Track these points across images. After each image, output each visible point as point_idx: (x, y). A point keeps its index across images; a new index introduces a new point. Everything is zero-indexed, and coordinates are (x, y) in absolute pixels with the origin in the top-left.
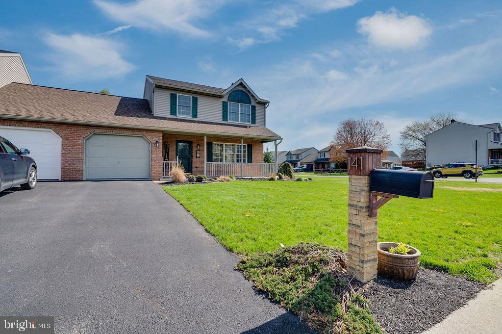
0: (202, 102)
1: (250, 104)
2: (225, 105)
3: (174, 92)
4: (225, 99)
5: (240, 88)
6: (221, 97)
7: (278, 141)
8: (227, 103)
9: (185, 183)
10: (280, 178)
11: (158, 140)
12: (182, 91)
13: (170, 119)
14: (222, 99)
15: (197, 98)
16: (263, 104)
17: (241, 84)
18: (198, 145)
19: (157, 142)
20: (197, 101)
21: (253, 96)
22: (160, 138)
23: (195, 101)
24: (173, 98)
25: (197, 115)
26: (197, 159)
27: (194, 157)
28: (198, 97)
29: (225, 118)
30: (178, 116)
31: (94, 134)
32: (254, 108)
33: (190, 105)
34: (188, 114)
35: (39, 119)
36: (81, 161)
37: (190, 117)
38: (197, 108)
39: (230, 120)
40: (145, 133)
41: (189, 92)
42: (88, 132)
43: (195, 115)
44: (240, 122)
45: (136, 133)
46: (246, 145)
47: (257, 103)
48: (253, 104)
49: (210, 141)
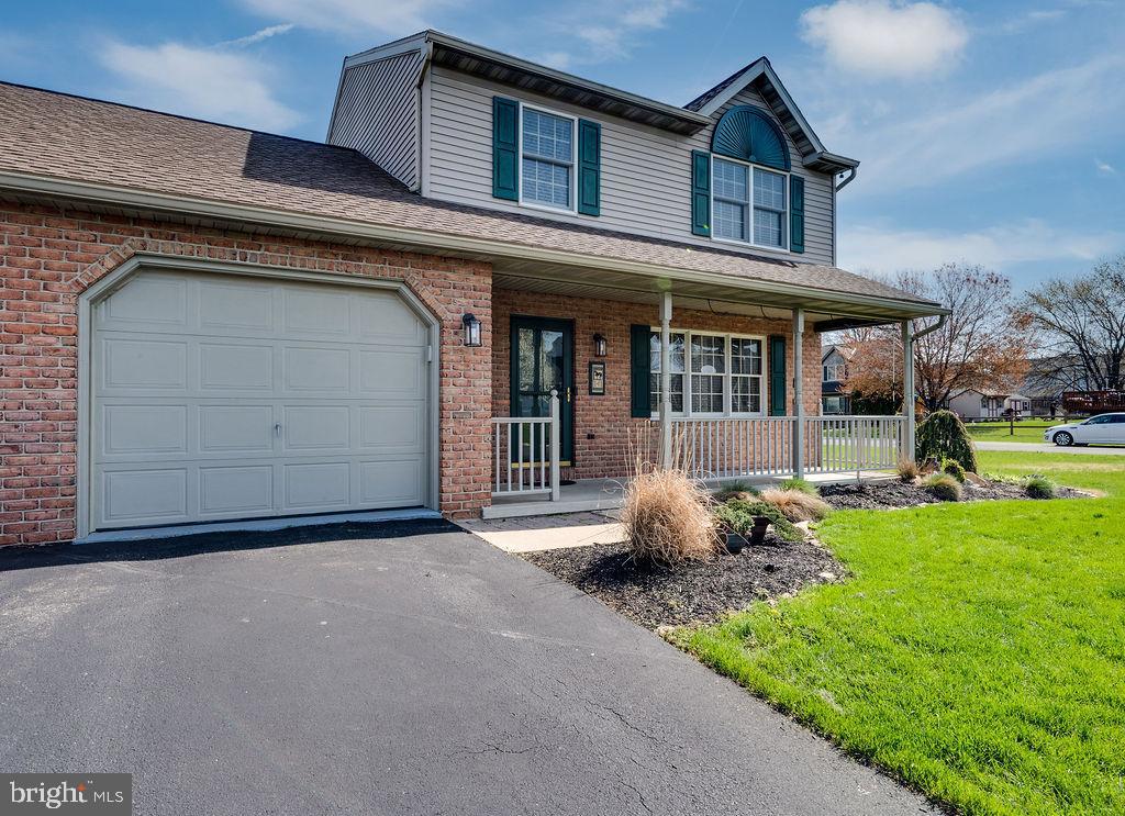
0: (616, 150)
1: (787, 168)
2: (699, 169)
3: (506, 95)
4: (701, 143)
6: (689, 129)
8: (706, 158)
11: (474, 311)
12: (539, 85)
14: (689, 141)
15: (597, 128)
16: (829, 168)
17: (757, 85)
18: (597, 338)
19: (468, 320)
20: (598, 143)
21: (799, 136)
23: (591, 141)
24: (504, 118)
25: (597, 206)
26: (594, 401)
27: (582, 392)
28: (601, 122)
29: (700, 222)
30: (526, 205)
31: (143, 268)
32: (798, 186)
33: (570, 157)
34: (561, 199)
37: (571, 214)
38: (597, 172)
39: (718, 230)
40: (413, 274)
42: (107, 253)
43: (590, 205)
44: (752, 244)
45: (368, 268)
46: (763, 338)
47: (807, 167)
48: (797, 171)
49: (640, 321)
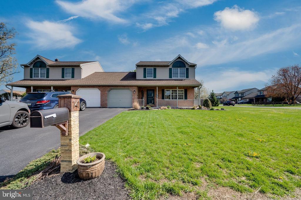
0: (158, 70)
1: (185, 67)
2: (170, 70)
3: (145, 67)
4: (171, 67)
5: (179, 60)
6: (168, 66)
7: (200, 87)
8: (171, 68)
9: (139, 110)
10: (200, 108)
12: (149, 66)
13: (142, 80)
16: (193, 66)
17: (179, 58)
19: (135, 91)
21: (187, 63)
22: (136, 89)
23: (155, 70)
24: (145, 70)
27: (155, 97)
28: (156, 68)
29: (170, 77)
30: (147, 78)
31: (111, 89)
32: (187, 69)
33: (152, 72)
34: (152, 77)
35: (93, 85)
36: (107, 100)
37: (152, 78)
38: (156, 73)
39: (173, 77)
40: (130, 87)
41: (152, 66)
42: (109, 88)
43: (155, 77)
44: (179, 78)
45: (126, 88)
46: (184, 90)
47: (189, 66)
48: (187, 67)
49: (163, 89)
